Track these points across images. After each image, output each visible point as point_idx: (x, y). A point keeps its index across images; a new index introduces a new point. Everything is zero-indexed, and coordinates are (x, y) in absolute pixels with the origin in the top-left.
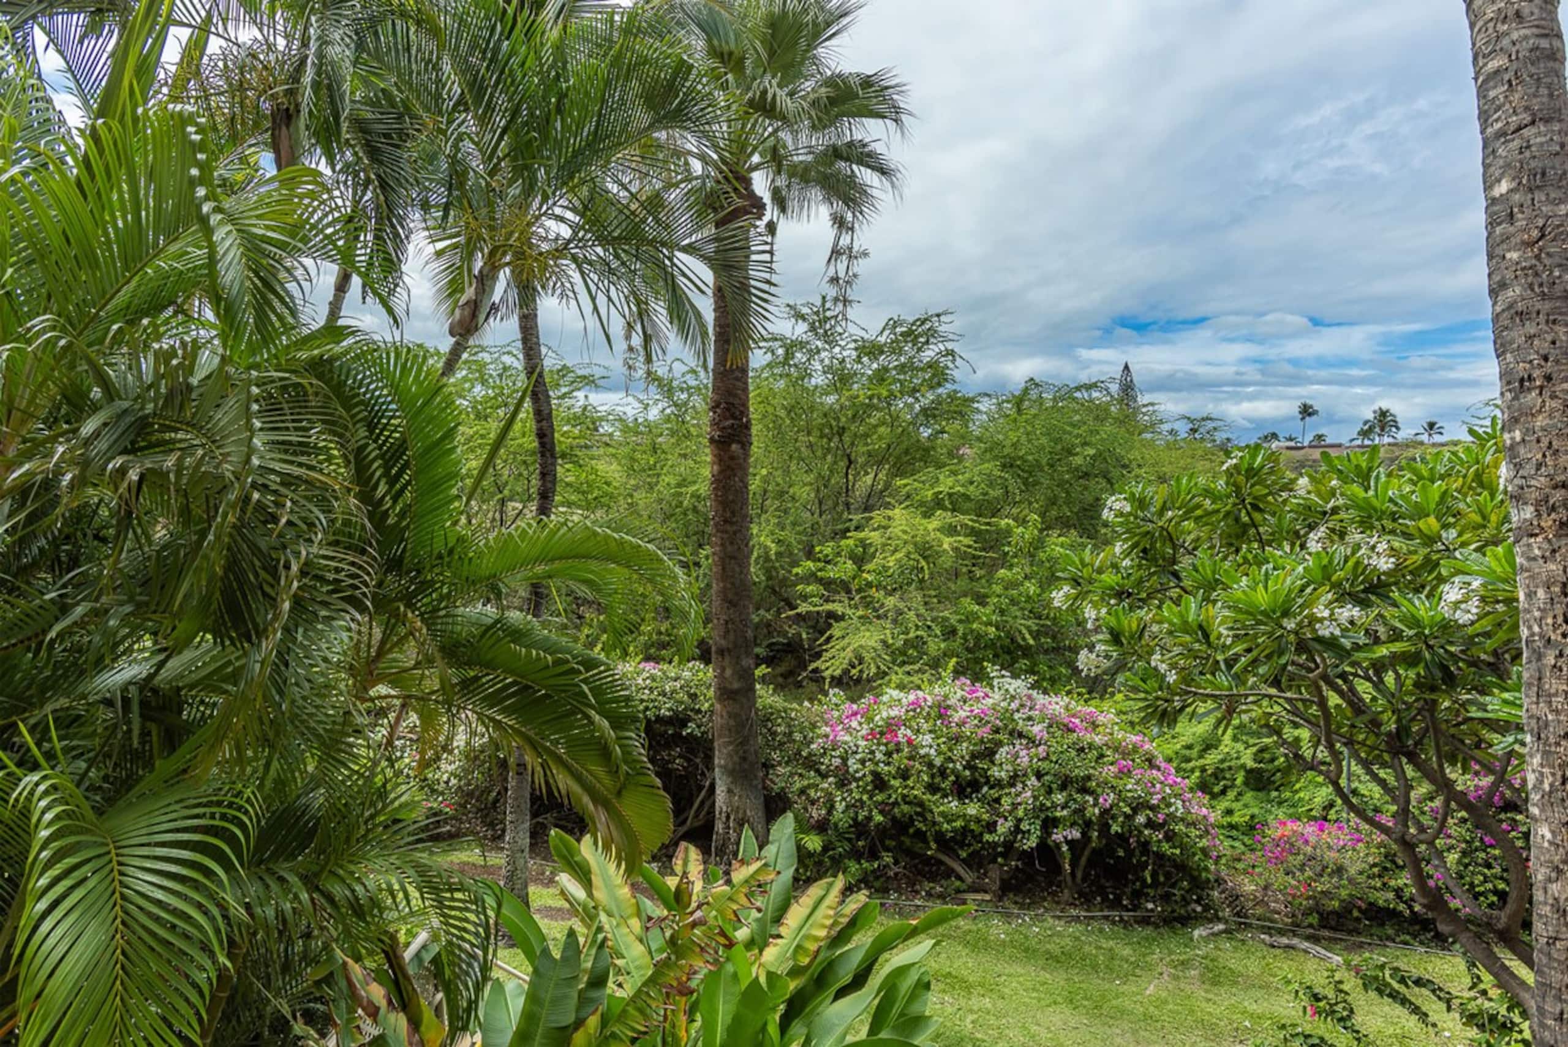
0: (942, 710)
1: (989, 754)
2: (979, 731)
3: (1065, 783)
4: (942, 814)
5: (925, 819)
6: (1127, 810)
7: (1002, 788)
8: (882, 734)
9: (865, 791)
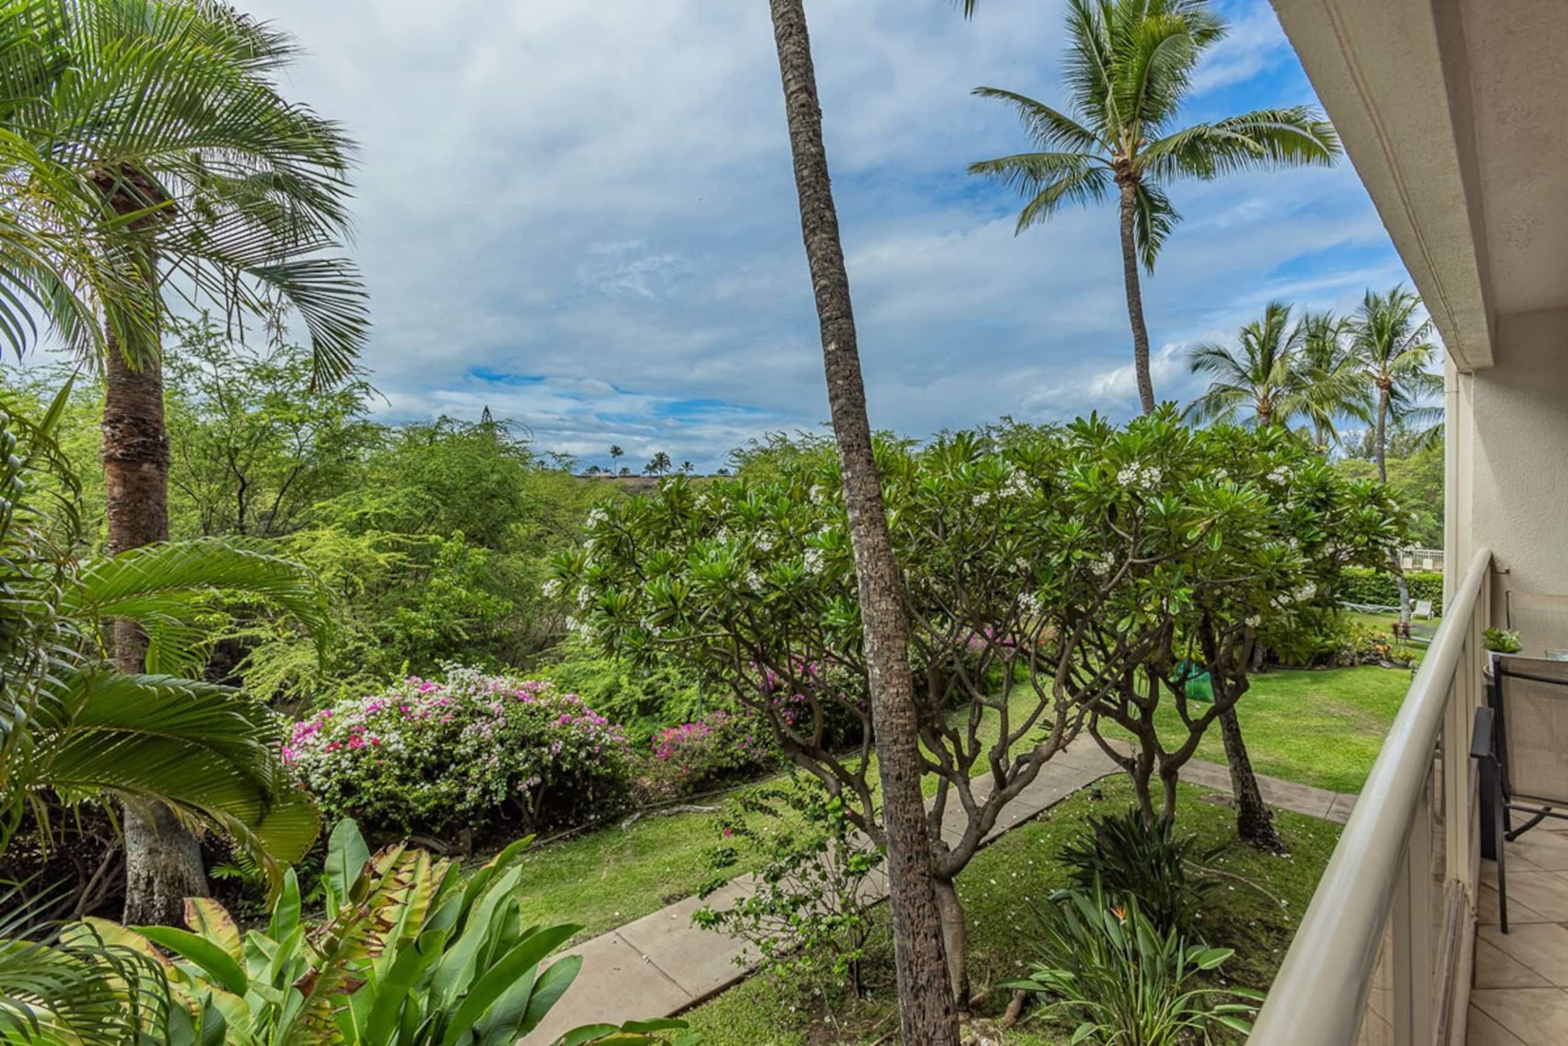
0: (402, 708)
1: (453, 736)
2: (442, 718)
3: (524, 742)
4: (416, 800)
5: (398, 809)
6: (573, 750)
7: (467, 762)
8: (344, 743)
9: (332, 800)
